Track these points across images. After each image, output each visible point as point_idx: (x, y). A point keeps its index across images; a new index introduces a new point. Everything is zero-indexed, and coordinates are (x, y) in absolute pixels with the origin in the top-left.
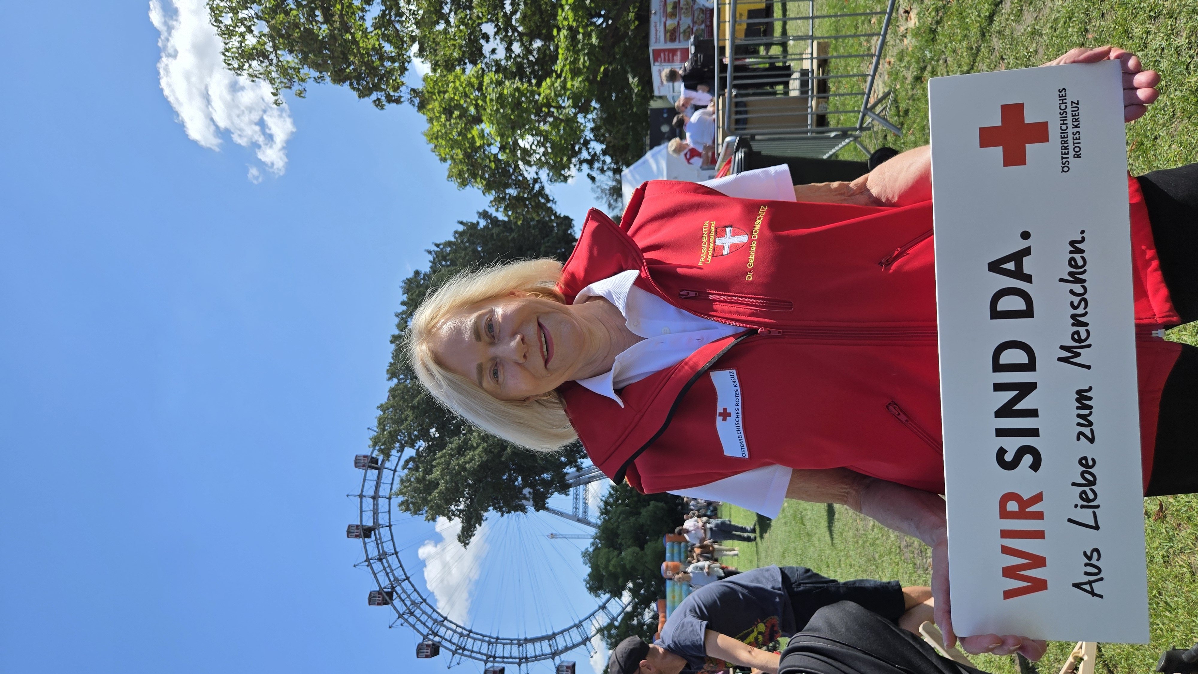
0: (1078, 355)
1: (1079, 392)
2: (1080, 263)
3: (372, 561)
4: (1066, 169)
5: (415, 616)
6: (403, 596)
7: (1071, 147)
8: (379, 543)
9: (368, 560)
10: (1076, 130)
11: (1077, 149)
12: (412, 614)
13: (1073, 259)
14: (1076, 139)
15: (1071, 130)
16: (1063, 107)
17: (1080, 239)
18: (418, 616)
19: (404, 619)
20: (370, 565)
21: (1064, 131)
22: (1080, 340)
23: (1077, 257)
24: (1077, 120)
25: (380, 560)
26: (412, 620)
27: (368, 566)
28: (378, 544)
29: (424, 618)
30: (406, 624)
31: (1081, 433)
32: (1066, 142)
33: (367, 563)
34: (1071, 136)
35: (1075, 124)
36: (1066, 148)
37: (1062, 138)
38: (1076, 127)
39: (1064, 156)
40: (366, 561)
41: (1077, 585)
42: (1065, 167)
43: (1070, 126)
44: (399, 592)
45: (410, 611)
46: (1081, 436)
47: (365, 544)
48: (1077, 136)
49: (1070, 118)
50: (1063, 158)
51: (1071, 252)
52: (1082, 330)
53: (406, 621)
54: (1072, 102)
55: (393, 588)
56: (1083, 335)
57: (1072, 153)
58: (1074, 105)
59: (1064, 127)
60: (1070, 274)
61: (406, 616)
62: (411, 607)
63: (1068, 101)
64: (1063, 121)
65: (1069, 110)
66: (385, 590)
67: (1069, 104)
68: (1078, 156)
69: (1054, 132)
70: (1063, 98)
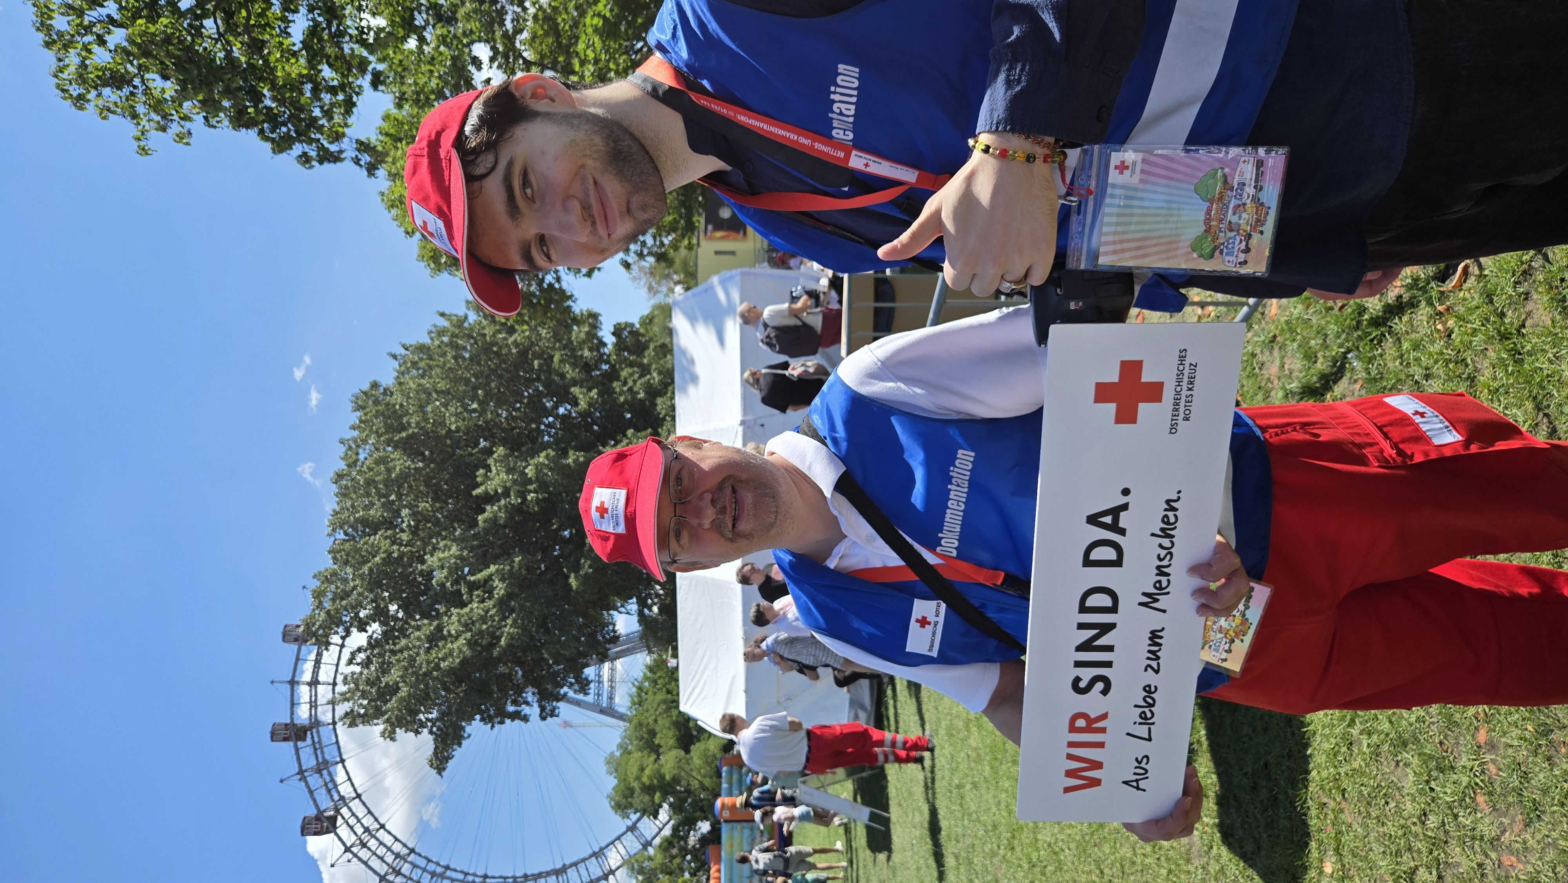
0: (1157, 601)
2: (1172, 520)
3: (306, 774)
4: (1174, 431)
5: (369, 849)
6: (352, 821)
7: (1182, 409)
8: (317, 747)
9: (301, 772)
10: (1190, 392)
11: (1187, 412)
12: (364, 845)
13: (1166, 516)
14: (1188, 402)
15: (1185, 393)
16: (1181, 368)
17: (1176, 498)
18: (373, 848)
19: (352, 853)
20: (304, 779)
21: (1178, 393)
22: (1160, 588)
23: (1171, 514)
24: (1192, 383)
25: (319, 771)
26: (364, 854)
27: (300, 780)
28: (316, 750)
29: (381, 851)
30: (355, 859)
32: (1178, 404)
33: (299, 777)
34: (1183, 398)
35: (1190, 386)
36: (1177, 410)
37: (1174, 400)
38: (1190, 389)
39: (1174, 417)
40: (298, 774)
42: (1173, 429)
43: (1185, 388)
44: (346, 817)
45: (361, 842)
47: (297, 750)
48: (1190, 399)
49: (1186, 380)
50: (1172, 420)
51: (1166, 510)
52: (1164, 580)
53: (355, 855)
54: (1191, 364)
55: (337, 811)
56: (1164, 584)
57: (1182, 416)
58: (1192, 367)
59: (1179, 389)
60: (1162, 529)
61: (354, 850)
62: (363, 837)
63: (1187, 363)
64: (1179, 382)
65: (1186, 372)
66: (327, 814)
67: (1187, 366)
68: (1187, 419)
69: (1168, 394)
70: (1182, 358)
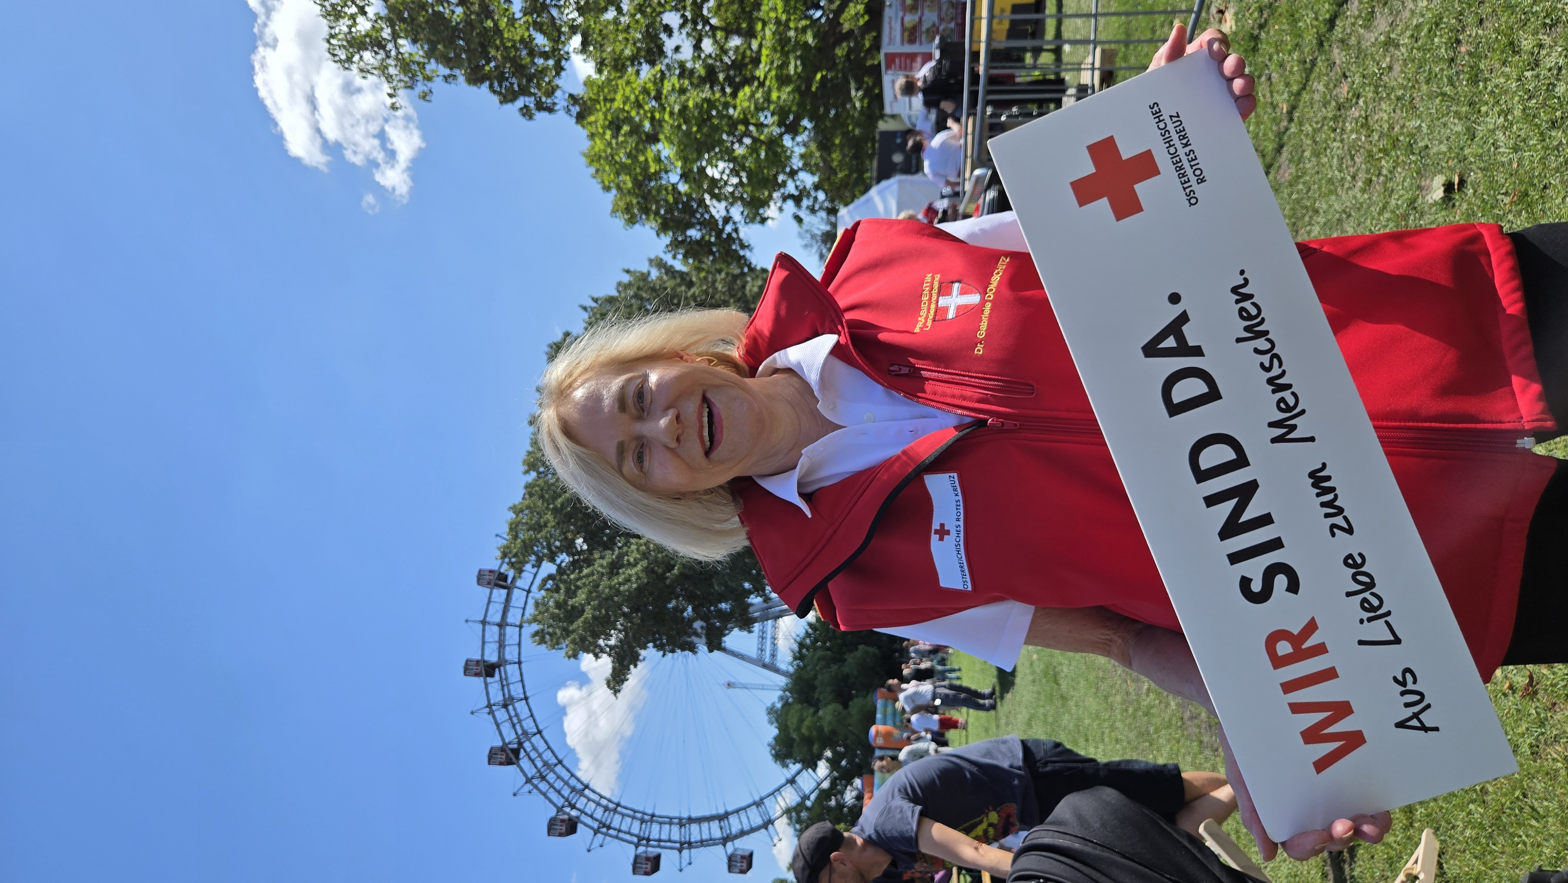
0: (1293, 428)
1: (1312, 475)
2: (1254, 311)
4: (1193, 201)
7: (1189, 172)
10: (1187, 149)
11: (1198, 172)
13: (1242, 309)
14: (1193, 160)
15: (1182, 152)
16: (1162, 125)
17: (1243, 282)
21: (1174, 155)
22: (1289, 409)
23: (1247, 305)
24: (1184, 137)
31: (1333, 526)
32: (1181, 168)
34: (1184, 159)
35: (1184, 141)
36: (1184, 175)
37: (1174, 164)
38: (1186, 145)
39: (1185, 186)
41: (1401, 725)
42: (1192, 199)
43: (1179, 146)
46: (1335, 530)
48: (1192, 155)
49: (1175, 137)
50: (1185, 189)
51: (1237, 302)
52: (1287, 395)
54: (1171, 117)
56: (1291, 401)
57: (1193, 179)
58: (1174, 119)
59: (1172, 150)
60: (1246, 329)
63: (1165, 116)
64: (1169, 143)
65: (1171, 127)
67: (1168, 121)
68: (1201, 181)
69: (1162, 159)
70: (1157, 115)
